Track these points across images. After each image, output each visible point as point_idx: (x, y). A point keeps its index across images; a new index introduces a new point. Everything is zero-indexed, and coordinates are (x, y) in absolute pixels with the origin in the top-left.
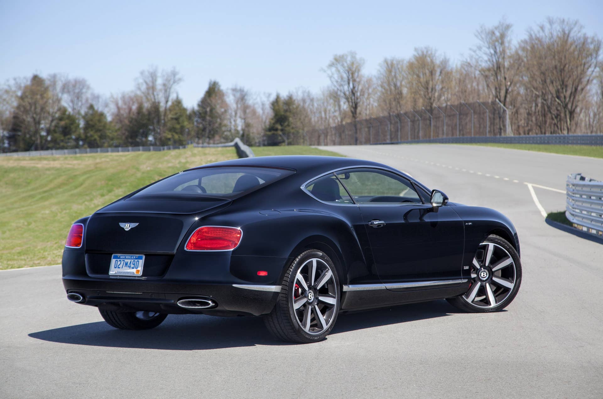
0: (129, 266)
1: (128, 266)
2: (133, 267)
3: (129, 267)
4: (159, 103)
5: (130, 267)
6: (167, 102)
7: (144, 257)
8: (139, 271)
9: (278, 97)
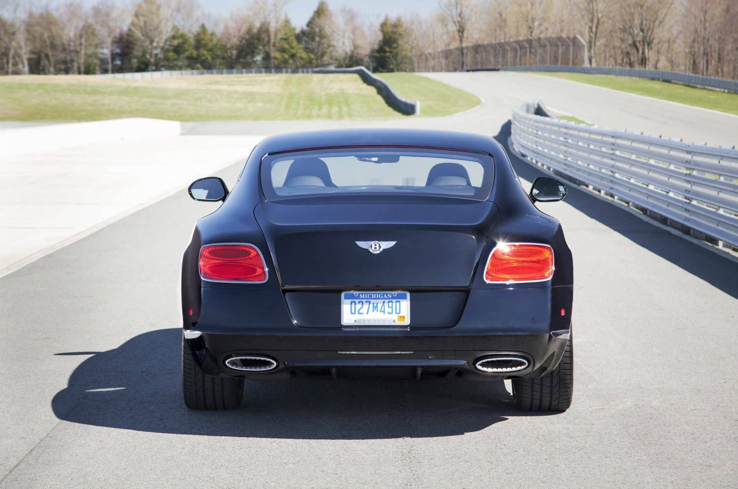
0: (383, 310)
1: (379, 310)
2: (390, 311)
3: (381, 311)
4: (269, 23)
5: (384, 312)
6: (277, 22)
7: (408, 295)
8: (404, 317)
9: (387, 19)
